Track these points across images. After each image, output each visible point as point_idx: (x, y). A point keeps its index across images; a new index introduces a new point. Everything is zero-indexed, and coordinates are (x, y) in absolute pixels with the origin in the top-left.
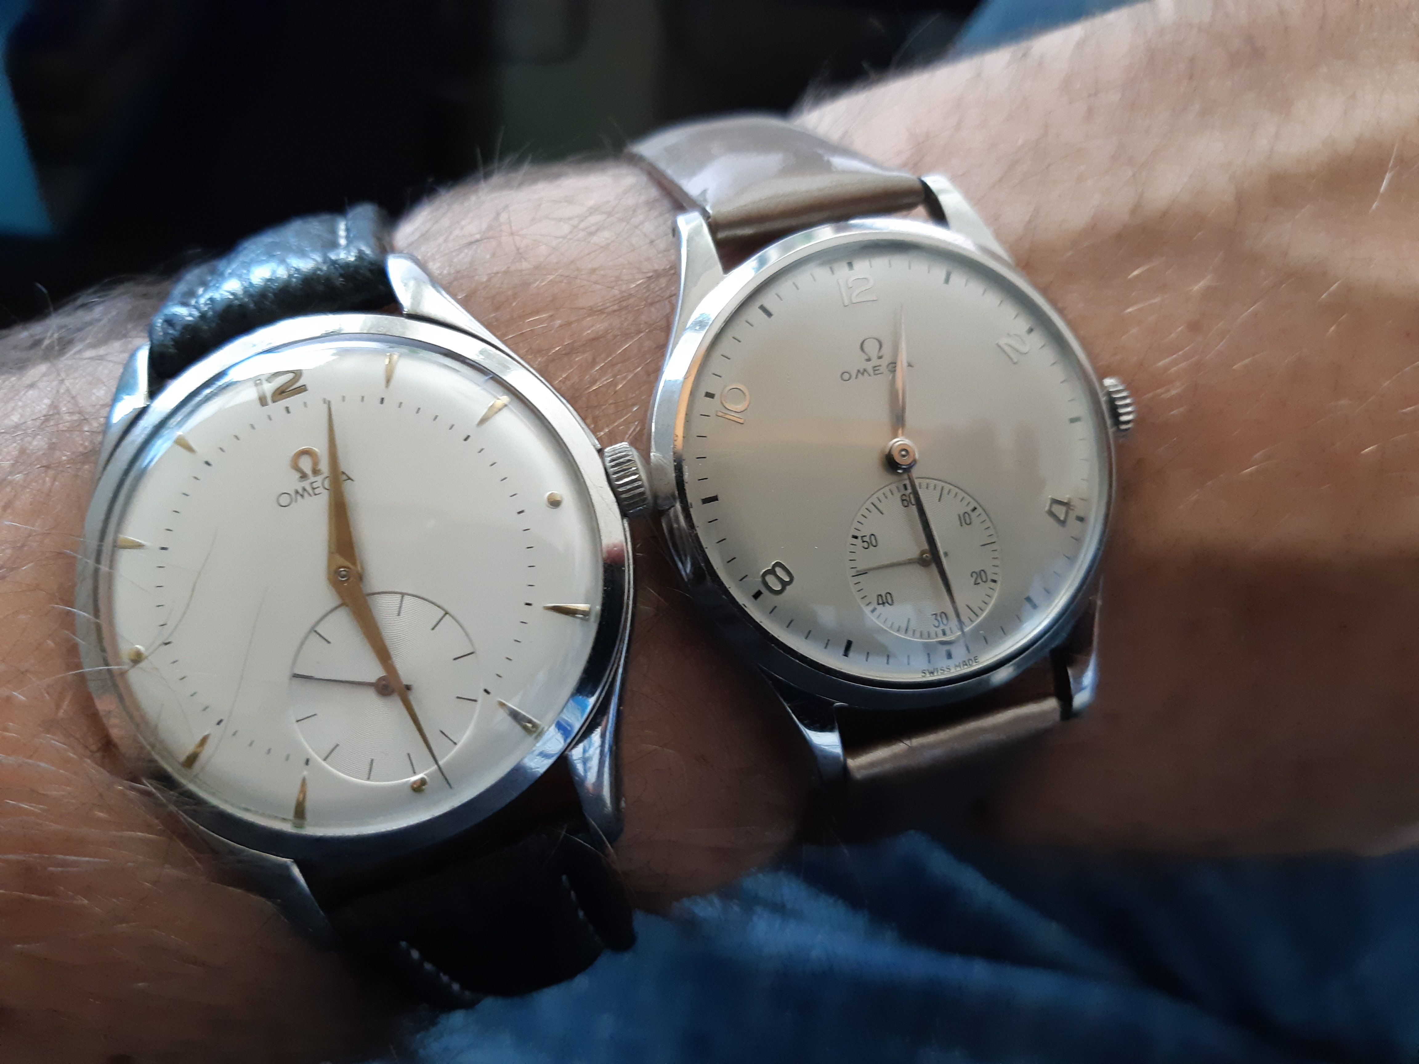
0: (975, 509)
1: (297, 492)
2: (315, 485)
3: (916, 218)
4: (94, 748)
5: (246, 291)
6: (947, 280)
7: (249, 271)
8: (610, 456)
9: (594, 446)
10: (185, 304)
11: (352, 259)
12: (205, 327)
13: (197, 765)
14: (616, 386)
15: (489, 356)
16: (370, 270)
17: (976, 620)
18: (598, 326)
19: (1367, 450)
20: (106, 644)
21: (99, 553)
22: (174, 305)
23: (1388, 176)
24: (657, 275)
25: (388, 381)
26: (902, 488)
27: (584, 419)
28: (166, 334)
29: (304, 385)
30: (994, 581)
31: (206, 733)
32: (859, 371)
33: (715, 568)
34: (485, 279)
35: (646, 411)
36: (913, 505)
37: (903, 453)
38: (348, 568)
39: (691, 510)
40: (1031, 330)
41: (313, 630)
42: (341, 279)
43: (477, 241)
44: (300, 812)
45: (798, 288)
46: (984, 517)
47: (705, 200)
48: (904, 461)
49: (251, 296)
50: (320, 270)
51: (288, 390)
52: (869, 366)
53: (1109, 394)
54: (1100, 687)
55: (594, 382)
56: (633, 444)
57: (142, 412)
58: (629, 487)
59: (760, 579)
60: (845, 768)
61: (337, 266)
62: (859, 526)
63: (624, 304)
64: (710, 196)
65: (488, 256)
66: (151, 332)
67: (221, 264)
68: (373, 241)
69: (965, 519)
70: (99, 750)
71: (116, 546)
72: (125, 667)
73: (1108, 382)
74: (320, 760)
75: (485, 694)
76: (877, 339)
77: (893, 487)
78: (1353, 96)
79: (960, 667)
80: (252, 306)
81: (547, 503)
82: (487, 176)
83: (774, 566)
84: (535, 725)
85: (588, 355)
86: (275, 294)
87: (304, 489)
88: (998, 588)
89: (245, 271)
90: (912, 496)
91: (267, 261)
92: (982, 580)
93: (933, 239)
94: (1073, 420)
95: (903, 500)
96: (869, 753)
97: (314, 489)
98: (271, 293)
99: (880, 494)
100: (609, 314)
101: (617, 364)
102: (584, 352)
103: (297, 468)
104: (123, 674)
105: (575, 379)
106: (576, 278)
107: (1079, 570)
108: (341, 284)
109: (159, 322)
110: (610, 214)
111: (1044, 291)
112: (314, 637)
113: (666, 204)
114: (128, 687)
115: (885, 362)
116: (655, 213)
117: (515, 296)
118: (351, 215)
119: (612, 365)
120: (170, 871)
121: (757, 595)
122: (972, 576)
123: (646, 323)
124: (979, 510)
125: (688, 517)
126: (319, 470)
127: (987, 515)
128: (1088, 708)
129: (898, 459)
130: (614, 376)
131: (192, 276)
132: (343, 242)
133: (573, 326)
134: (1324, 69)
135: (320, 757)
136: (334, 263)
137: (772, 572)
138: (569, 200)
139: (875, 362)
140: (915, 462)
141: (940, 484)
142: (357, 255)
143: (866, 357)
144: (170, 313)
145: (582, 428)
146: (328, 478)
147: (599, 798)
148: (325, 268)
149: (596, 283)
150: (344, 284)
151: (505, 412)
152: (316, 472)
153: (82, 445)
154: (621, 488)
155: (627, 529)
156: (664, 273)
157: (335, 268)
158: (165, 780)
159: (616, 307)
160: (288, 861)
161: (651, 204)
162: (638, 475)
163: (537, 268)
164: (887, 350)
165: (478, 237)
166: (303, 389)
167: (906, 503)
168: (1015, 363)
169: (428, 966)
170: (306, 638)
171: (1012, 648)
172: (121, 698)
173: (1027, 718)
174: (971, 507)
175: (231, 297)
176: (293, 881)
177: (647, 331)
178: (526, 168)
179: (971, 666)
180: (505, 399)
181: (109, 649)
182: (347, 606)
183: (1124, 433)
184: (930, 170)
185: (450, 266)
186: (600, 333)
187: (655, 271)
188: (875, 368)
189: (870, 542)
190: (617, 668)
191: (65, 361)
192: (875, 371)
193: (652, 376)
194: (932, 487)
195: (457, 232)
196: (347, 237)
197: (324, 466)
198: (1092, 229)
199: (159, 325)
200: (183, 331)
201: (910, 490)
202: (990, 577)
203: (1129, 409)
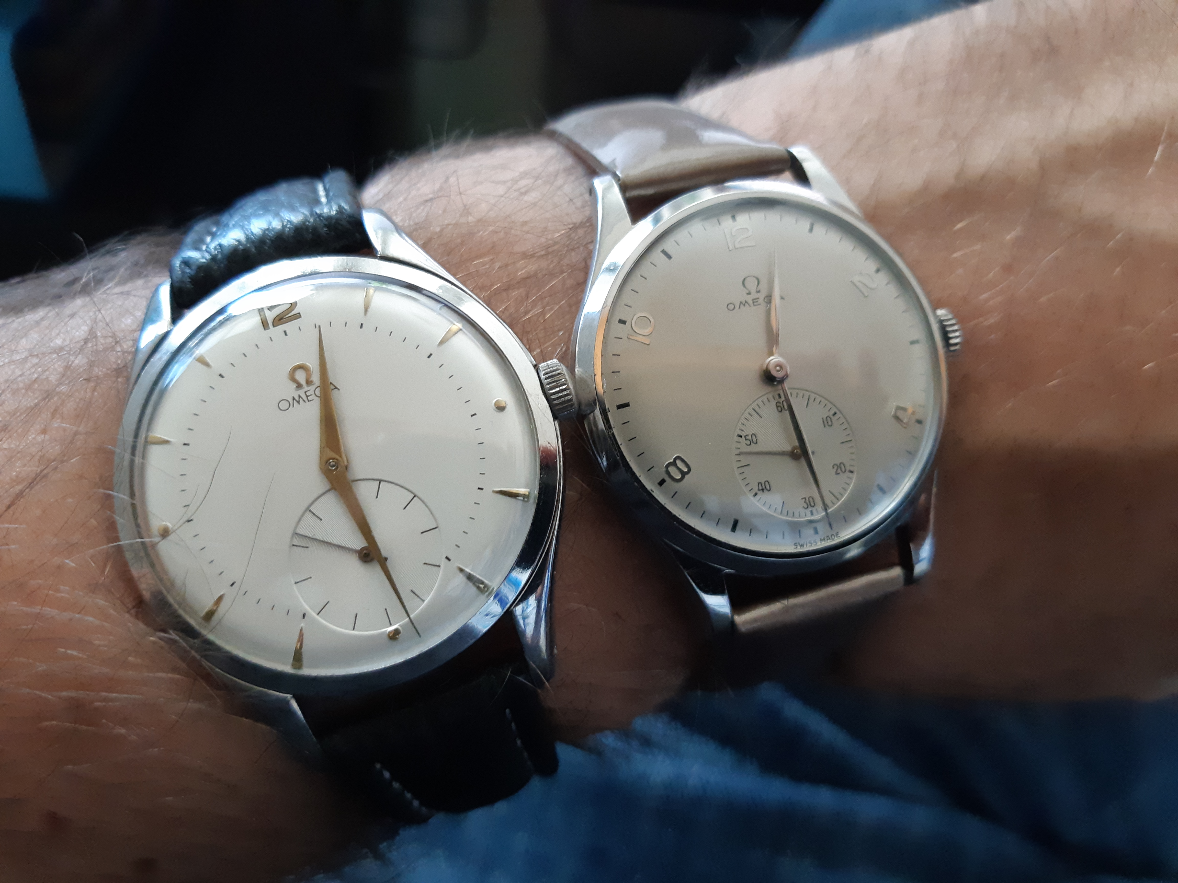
0: (835, 413)
1: (294, 399)
2: (308, 394)
3: (784, 180)
4: (130, 606)
5: (248, 238)
6: (811, 230)
7: (249, 223)
8: (543, 371)
9: (531, 362)
10: (198, 249)
11: (333, 213)
12: (216, 267)
13: (215, 618)
14: (544, 316)
15: (446, 290)
16: (348, 222)
17: (837, 503)
18: (531, 267)
19: (1146, 367)
20: (140, 521)
21: (134, 448)
22: (189, 249)
23: (1160, 148)
24: (575, 228)
25: (366, 311)
26: (777, 397)
27: (521, 340)
28: (183, 272)
29: (299, 313)
30: (852, 472)
31: (222, 593)
32: (741, 303)
33: (628, 461)
34: (438, 229)
35: (570, 336)
36: (786, 410)
37: (778, 368)
38: (337, 459)
39: (609, 414)
40: (878, 271)
41: (308, 509)
42: (326, 229)
43: (431, 199)
44: (298, 658)
45: (692, 236)
46: (842, 420)
47: (616, 167)
48: (779, 375)
49: (253, 242)
50: (309, 222)
51: (287, 317)
52: (749, 299)
53: (941, 322)
54: (936, 558)
55: (526, 313)
56: (561, 360)
57: (164, 337)
58: (560, 395)
59: (664, 469)
60: (733, 623)
61: (321, 218)
62: (743, 428)
63: (550, 250)
64: (619, 163)
65: (440, 212)
66: (171, 270)
67: (225, 218)
68: (349, 198)
69: (827, 422)
70: (134, 607)
71: (147, 443)
72: (156, 539)
73: (940, 312)
74: (315, 615)
75: (447, 560)
76: (754, 277)
77: (770, 396)
78: (1132, 85)
79: (825, 542)
80: (253, 250)
81: (495, 408)
82: (438, 146)
83: (675, 459)
84: (486, 586)
85: (522, 291)
86: (272, 241)
87: (300, 396)
88: (855, 477)
89: (246, 223)
90: (785, 403)
91: (264, 215)
92: (841, 470)
93: (800, 197)
94: (913, 343)
95: (777, 407)
96: (751, 611)
97: (307, 397)
98: (268, 240)
99: (759, 402)
100: (539, 257)
101: (545, 298)
102: (518, 288)
103: (293, 380)
104: (154, 545)
105: (512, 310)
106: (512, 228)
107: (918, 464)
108: (326, 233)
109: (177, 263)
110: (537, 178)
111: (888, 239)
112: (308, 514)
113: (580, 171)
114: (157, 556)
115: (762, 296)
116: (572, 178)
117: (462, 243)
118: (327, 179)
119: (542, 298)
120: (193, 705)
121: (662, 483)
122: (833, 467)
123: (568, 265)
124: (839, 415)
125: (606, 420)
126: (312, 382)
127: (845, 418)
128: (926, 575)
129: (774, 373)
130: (544, 307)
131: (199, 227)
132: (324, 200)
133: (509, 267)
134: (1107, 63)
135: (314, 611)
136: (319, 216)
137: (674, 463)
138: (504, 167)
139: (754, 295)
140: (786, 376)
141: (807, 394)
142: (338, 209)
143: (748, 292)
144: (187, 257)
145: (522, 348)
146: (319, 388)
147: (537, 646)
148: (312, 220)
149: (528, 232)
150: (328, 233)
151: (460, 335)
152: (309, 382)
153: (114, 363)
154: (554, 396)
155: (558, 429)
156: (582, 225)
157: (320, 219)
158: (188, 631)
159: (543, 253)
160: (289, 696)
161: (568, 171)
162: (567, 385)
163: (479, 221)
164: (763, 286)
165: (431, 196)
166: (298, 316)
167: (779, 409)
168: (866, 297)
169: (396, 785)
170: (302, 515)
171: (865, 526)
172: (152, 565)
173: (879, 583)
174: (832, 412)
175: (236, 243)
176: (293, 713)
177: (570, 271)
178: (467, 142)
179: (833, 540)
180: (459, 325)
181: (142, 525)
182: (336, 490)
183: (952, 353)
184: (793, 143)
185: (409, 219)
186: (532, 273)
187: (575, 224)
188: (755, 300)
189: (752, 440)
190: (551, 542)
191: (99, 295)
192: (754, 302)
193: (574, 308)
194: (800, 396)
195: (414, 193)
196: (327, 196)
197: (316, 378)
198: (925, 188)
199: (178, 265)
200: (198, 270)
201: (783, 398)
202: (848, 469)
203: (957, 334)
